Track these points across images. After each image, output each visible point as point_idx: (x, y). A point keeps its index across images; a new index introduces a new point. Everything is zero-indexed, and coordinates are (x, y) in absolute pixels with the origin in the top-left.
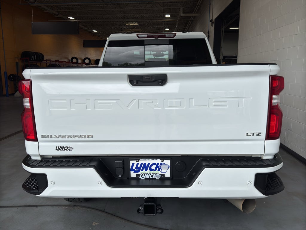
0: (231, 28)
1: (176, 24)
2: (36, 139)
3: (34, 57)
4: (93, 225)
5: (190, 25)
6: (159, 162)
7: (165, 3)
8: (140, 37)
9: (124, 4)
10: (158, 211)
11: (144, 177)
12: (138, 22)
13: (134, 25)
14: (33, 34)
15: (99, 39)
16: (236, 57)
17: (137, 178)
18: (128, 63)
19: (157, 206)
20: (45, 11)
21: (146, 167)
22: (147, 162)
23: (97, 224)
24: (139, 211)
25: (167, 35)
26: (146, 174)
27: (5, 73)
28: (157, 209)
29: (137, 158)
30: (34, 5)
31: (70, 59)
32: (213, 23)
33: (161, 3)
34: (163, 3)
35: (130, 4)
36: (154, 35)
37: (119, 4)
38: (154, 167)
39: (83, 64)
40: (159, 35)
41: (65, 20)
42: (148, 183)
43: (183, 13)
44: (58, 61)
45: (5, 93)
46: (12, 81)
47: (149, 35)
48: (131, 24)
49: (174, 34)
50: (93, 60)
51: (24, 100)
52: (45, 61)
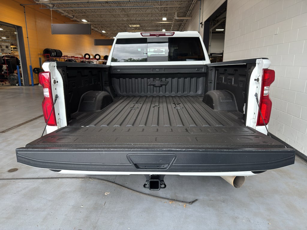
0: (216, 30)
1: (171, 26)
2: (55, 124)
3: (54, 53)
4: (106, 194)
5: (183, 27)
7: (163, 8)
8: (143, 35)
9: (128, 9)
10: (161, 186)
12: (139, 24)
13: (136, 27)
14: (53, 34)
15: (107, 39)
16: (222, 54)
18: (131, 59)
19: (161, 181)
20: (62, 15)
23: (108, 193)
24: (146, 186)
25: (166, 34)
27: (31, 67)
28: (161, 184)
30: (53, 9)
31: (84, 55)
32: (203, 25)
33: (159, 8)
34: (161, 8)
35: (134, 9)
36: (156, 33)
37: (124, 9)
39: (94, 59)
40: (160, 33)
41: (79, 22)
43: (178, 17)
44: (74, 57)
45: (31, 83)
46: (36, 73)
47: (151, 33)
48: (134, 26)
49: (173, 33)
50: (102, 56)
51: (44, 90)
52: (63, 56)
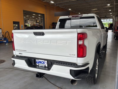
2: (15, 50)
6: (44, 61)
8: (69, 17)
11: (40, 66)
17: (38, 66)
21: (40, 62)
22: (41, 60)
25: (79, 16)
26: (40, 65)
29: (38, 59)
38: (42, 63)
42: (41, 68)
47: (72, 16)
